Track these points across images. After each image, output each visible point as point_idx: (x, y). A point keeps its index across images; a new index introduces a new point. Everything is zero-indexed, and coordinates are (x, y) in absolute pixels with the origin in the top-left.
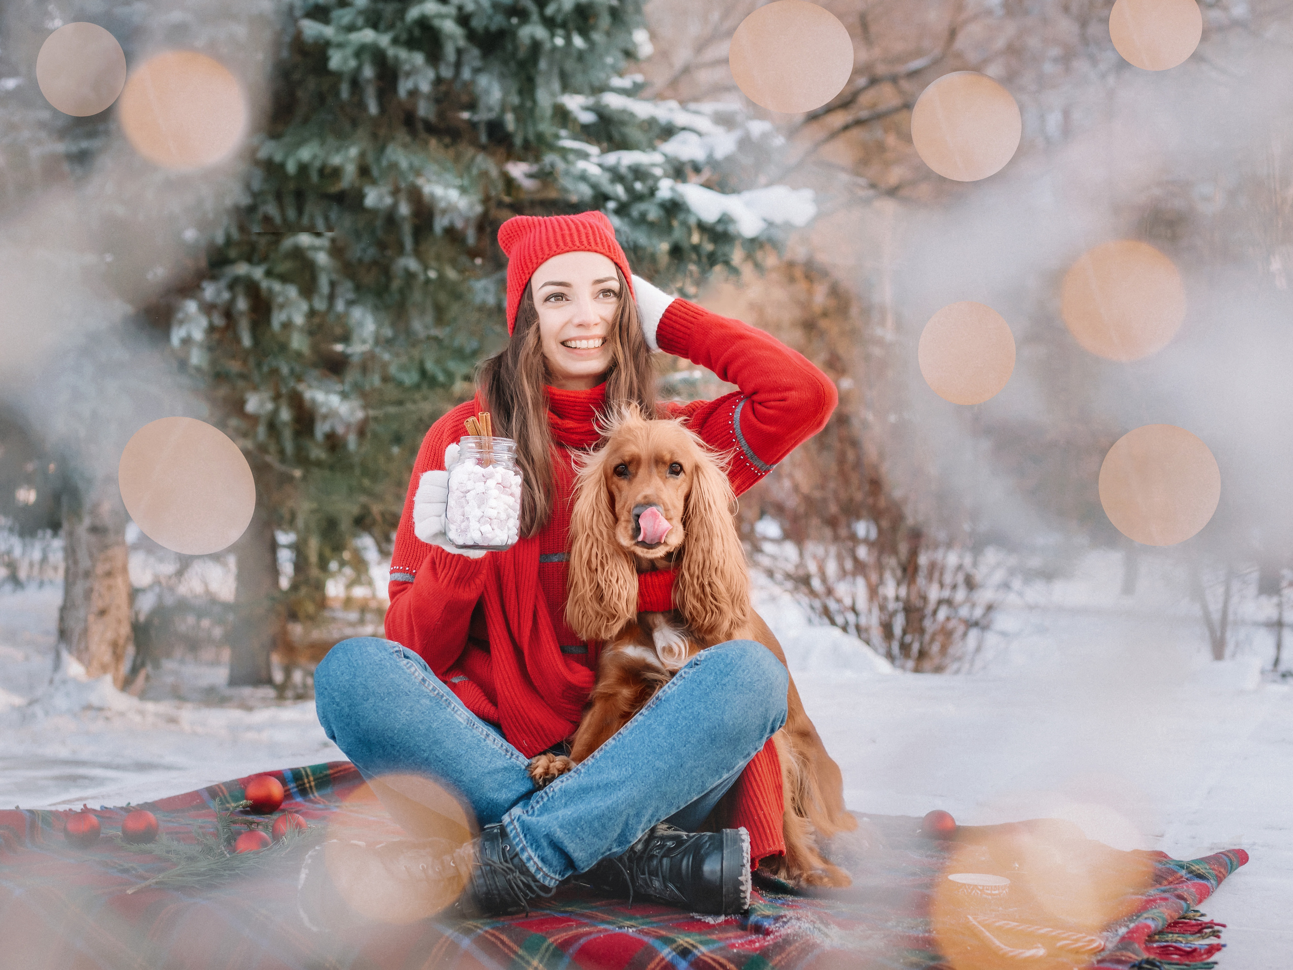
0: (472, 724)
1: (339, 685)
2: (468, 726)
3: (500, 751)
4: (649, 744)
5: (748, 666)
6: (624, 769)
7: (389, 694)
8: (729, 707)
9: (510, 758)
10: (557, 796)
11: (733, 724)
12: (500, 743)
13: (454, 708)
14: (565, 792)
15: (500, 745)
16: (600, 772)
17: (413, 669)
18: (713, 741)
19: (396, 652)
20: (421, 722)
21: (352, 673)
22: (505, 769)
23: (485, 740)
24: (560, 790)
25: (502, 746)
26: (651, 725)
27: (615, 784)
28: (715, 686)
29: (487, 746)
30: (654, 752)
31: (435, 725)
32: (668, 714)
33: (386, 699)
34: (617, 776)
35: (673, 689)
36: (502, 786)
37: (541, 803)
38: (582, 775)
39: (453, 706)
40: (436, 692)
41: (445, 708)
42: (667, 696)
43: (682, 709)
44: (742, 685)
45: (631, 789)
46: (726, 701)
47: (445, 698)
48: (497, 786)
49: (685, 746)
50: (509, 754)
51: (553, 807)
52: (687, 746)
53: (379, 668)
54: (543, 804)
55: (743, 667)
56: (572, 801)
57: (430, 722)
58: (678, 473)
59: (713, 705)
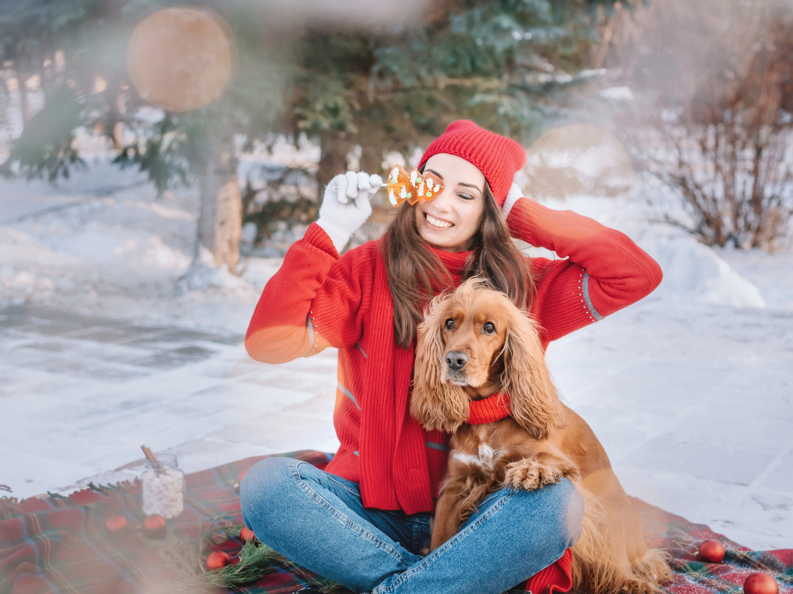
0: (351, 525)
1: (254, 499)
2: (348, 526)
3: (372, 542)
4: (476, 554)
5: (552, 502)
6: (457, 569)
7: (289, 507)
8: (535, 533)
9: (379, 547)
10: (409, 582)
11: (539, 545)
12: (372, 536)
13: (336, 515)
14: (415, 580)
15: (371, 538)
16: (440, 569)
17: (307, 488)
18: (523, 555)
19: (295, 475)
20: (311, 526)
21: (263, 492)
22: (374, 555)
23: (360, 535)
24: (411, 578)
25: (373, 538)
26: (477, 539)
27: (450, 579)
28: (526, 516)
29: (361, 539)
30: (479, 560)
31: (322, 529)
32: (491, 533)
33: (286, 511)
34: (452, 574)
35: (496, 512)
36: (372, 567)
37: (398, 585)
38: (428, 569)
39: (336, 512)
40: (324, 504)
41: (330, 515)
42: (491, 517)
43: (501, 530)
44: (546, 518)
45: (461, 584)
46: (534, 529)
47: (330, 508)
48: (368, 568)
49: (502, 558)
50: (379, 543)
51: (406, 590)
52: (503, 558)
53: (282, 489)
54: (400, 586)
55: (548, 503)
56: (419, 587)
57: (318, 526)
58: (490, 331)
59: (524, 530)
